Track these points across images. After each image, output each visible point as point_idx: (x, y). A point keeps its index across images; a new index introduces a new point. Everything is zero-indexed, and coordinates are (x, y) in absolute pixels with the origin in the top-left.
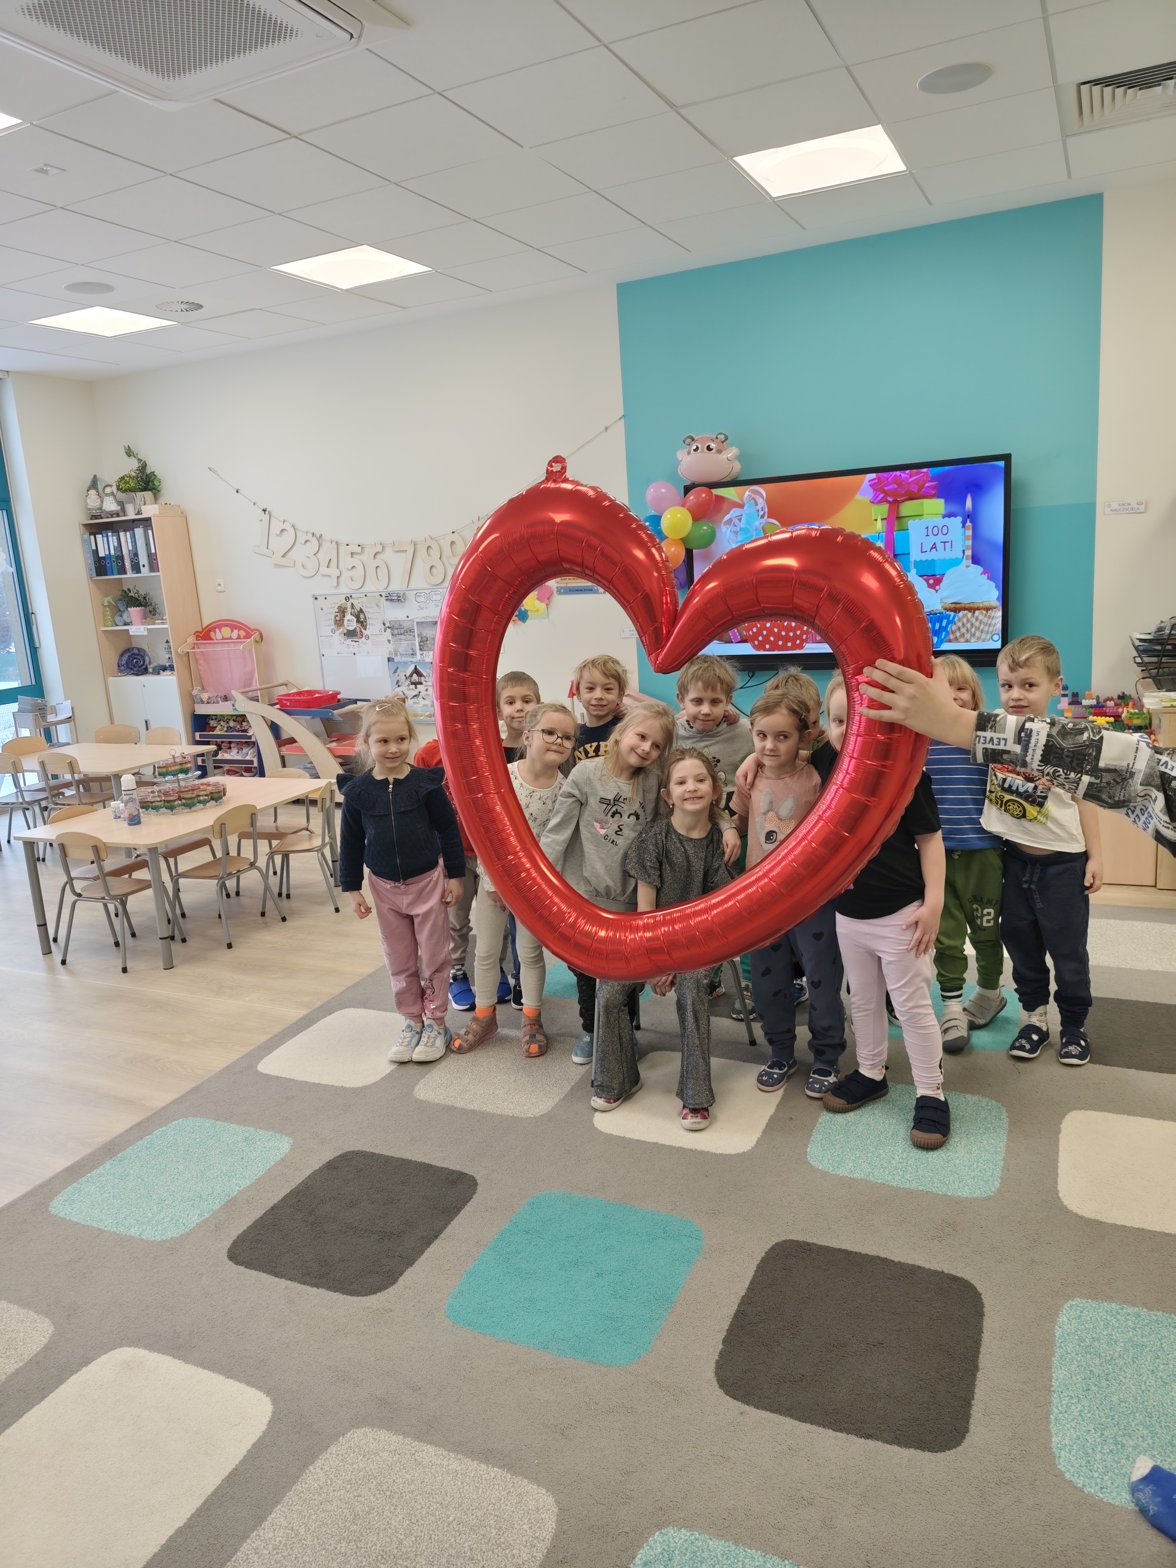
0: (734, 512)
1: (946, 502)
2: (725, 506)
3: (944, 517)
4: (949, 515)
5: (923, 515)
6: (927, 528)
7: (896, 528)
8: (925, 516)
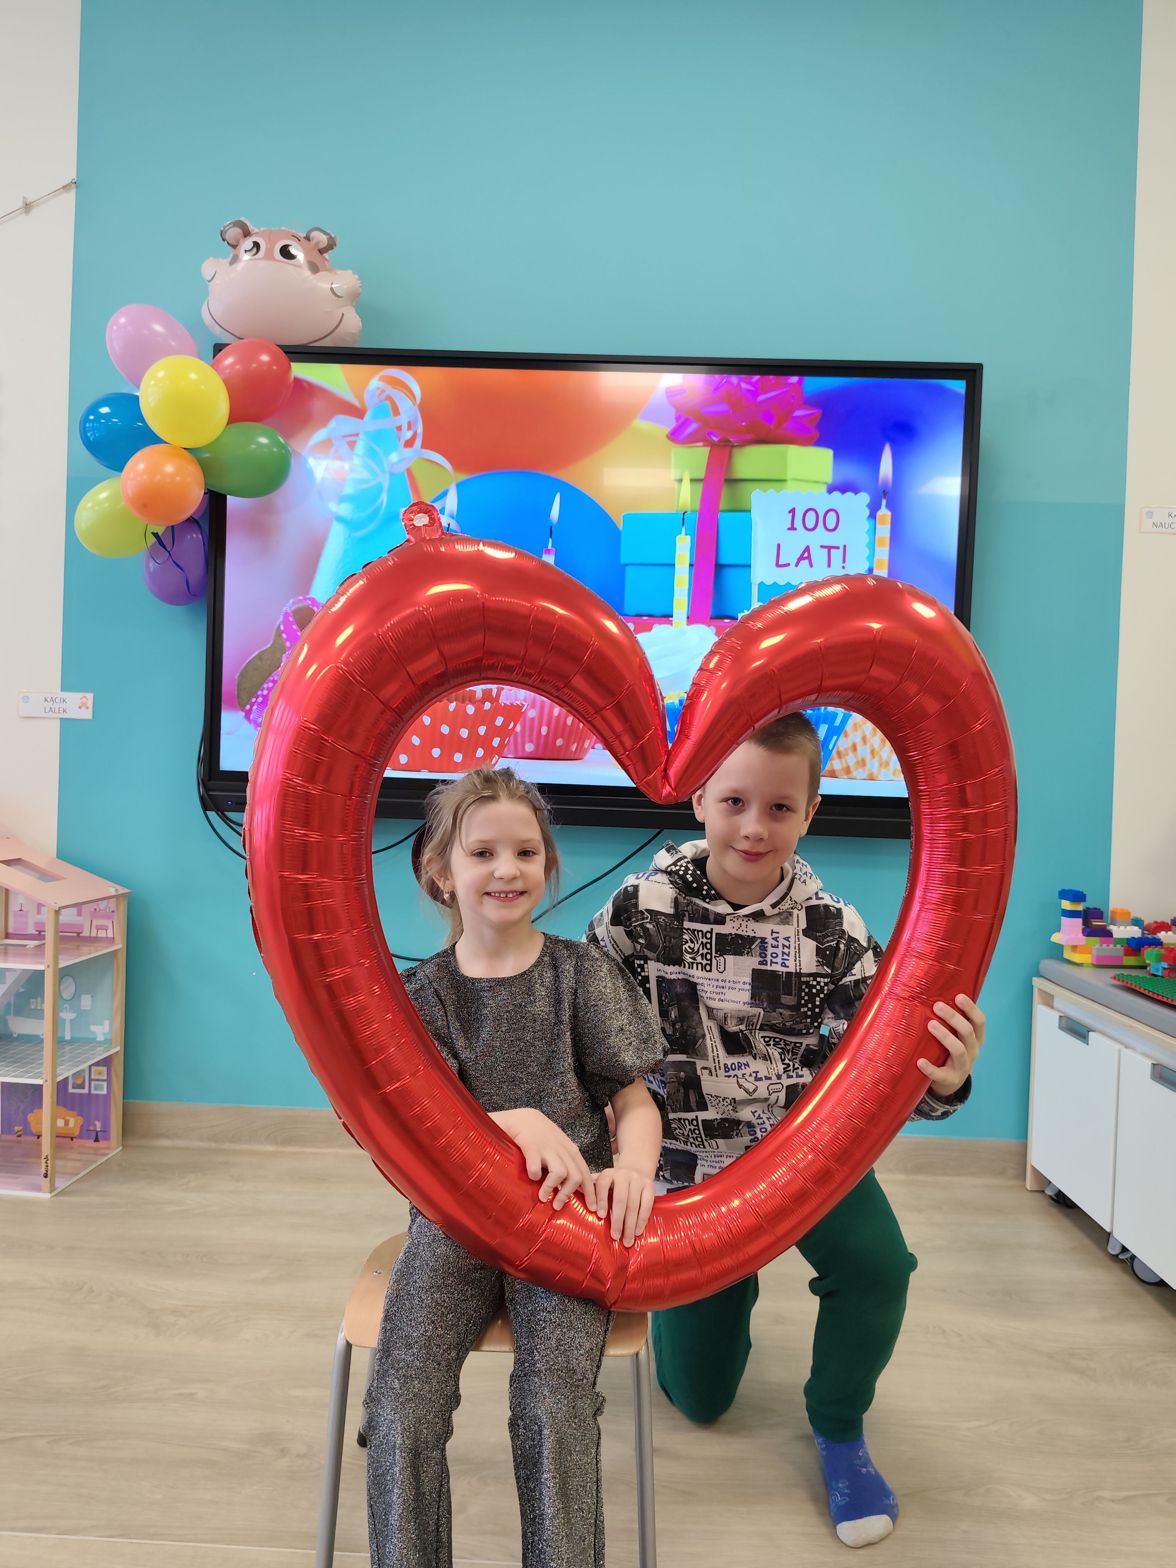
0: (340, 424)
1: (835, 456)
2: (318, 406)
3: (831, 490)
4: (841, 487)
5: (784, 481)
6: (793, 511)
7: (723, 505)
8: (789, 484)
